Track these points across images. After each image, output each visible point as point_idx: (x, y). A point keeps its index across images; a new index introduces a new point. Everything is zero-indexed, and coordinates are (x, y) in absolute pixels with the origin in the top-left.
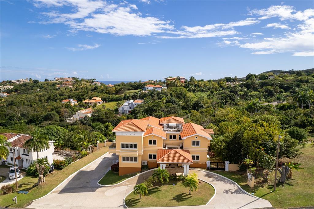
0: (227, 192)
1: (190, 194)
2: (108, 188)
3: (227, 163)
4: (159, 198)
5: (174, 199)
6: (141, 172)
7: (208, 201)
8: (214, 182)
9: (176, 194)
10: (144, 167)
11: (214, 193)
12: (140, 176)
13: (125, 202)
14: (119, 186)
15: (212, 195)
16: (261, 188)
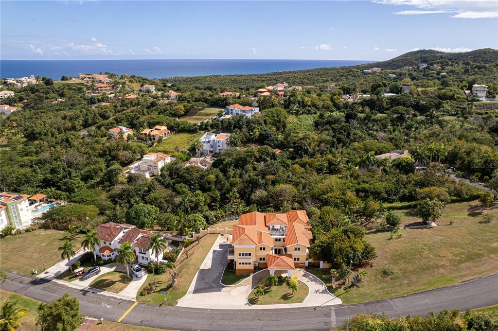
0: (317, 292)
1: (292, 294)
2: (231, 288)
3: (321, 262)
4: (271, 297)
5: (282, 298)
6: (254, 272)
7: (304, 299)
8: (309, 283)
9: (283, 293)
10: (256, 268)
11: (308, 293)
12: (253, 276)
13: (248, 300)
14: (239, 286)
15: (307, 295)
16: (339, 289)
